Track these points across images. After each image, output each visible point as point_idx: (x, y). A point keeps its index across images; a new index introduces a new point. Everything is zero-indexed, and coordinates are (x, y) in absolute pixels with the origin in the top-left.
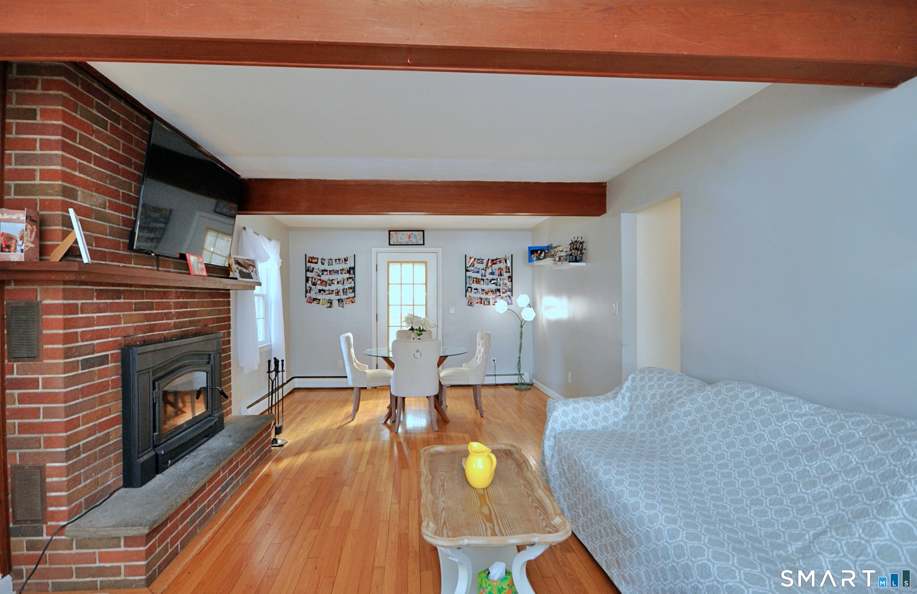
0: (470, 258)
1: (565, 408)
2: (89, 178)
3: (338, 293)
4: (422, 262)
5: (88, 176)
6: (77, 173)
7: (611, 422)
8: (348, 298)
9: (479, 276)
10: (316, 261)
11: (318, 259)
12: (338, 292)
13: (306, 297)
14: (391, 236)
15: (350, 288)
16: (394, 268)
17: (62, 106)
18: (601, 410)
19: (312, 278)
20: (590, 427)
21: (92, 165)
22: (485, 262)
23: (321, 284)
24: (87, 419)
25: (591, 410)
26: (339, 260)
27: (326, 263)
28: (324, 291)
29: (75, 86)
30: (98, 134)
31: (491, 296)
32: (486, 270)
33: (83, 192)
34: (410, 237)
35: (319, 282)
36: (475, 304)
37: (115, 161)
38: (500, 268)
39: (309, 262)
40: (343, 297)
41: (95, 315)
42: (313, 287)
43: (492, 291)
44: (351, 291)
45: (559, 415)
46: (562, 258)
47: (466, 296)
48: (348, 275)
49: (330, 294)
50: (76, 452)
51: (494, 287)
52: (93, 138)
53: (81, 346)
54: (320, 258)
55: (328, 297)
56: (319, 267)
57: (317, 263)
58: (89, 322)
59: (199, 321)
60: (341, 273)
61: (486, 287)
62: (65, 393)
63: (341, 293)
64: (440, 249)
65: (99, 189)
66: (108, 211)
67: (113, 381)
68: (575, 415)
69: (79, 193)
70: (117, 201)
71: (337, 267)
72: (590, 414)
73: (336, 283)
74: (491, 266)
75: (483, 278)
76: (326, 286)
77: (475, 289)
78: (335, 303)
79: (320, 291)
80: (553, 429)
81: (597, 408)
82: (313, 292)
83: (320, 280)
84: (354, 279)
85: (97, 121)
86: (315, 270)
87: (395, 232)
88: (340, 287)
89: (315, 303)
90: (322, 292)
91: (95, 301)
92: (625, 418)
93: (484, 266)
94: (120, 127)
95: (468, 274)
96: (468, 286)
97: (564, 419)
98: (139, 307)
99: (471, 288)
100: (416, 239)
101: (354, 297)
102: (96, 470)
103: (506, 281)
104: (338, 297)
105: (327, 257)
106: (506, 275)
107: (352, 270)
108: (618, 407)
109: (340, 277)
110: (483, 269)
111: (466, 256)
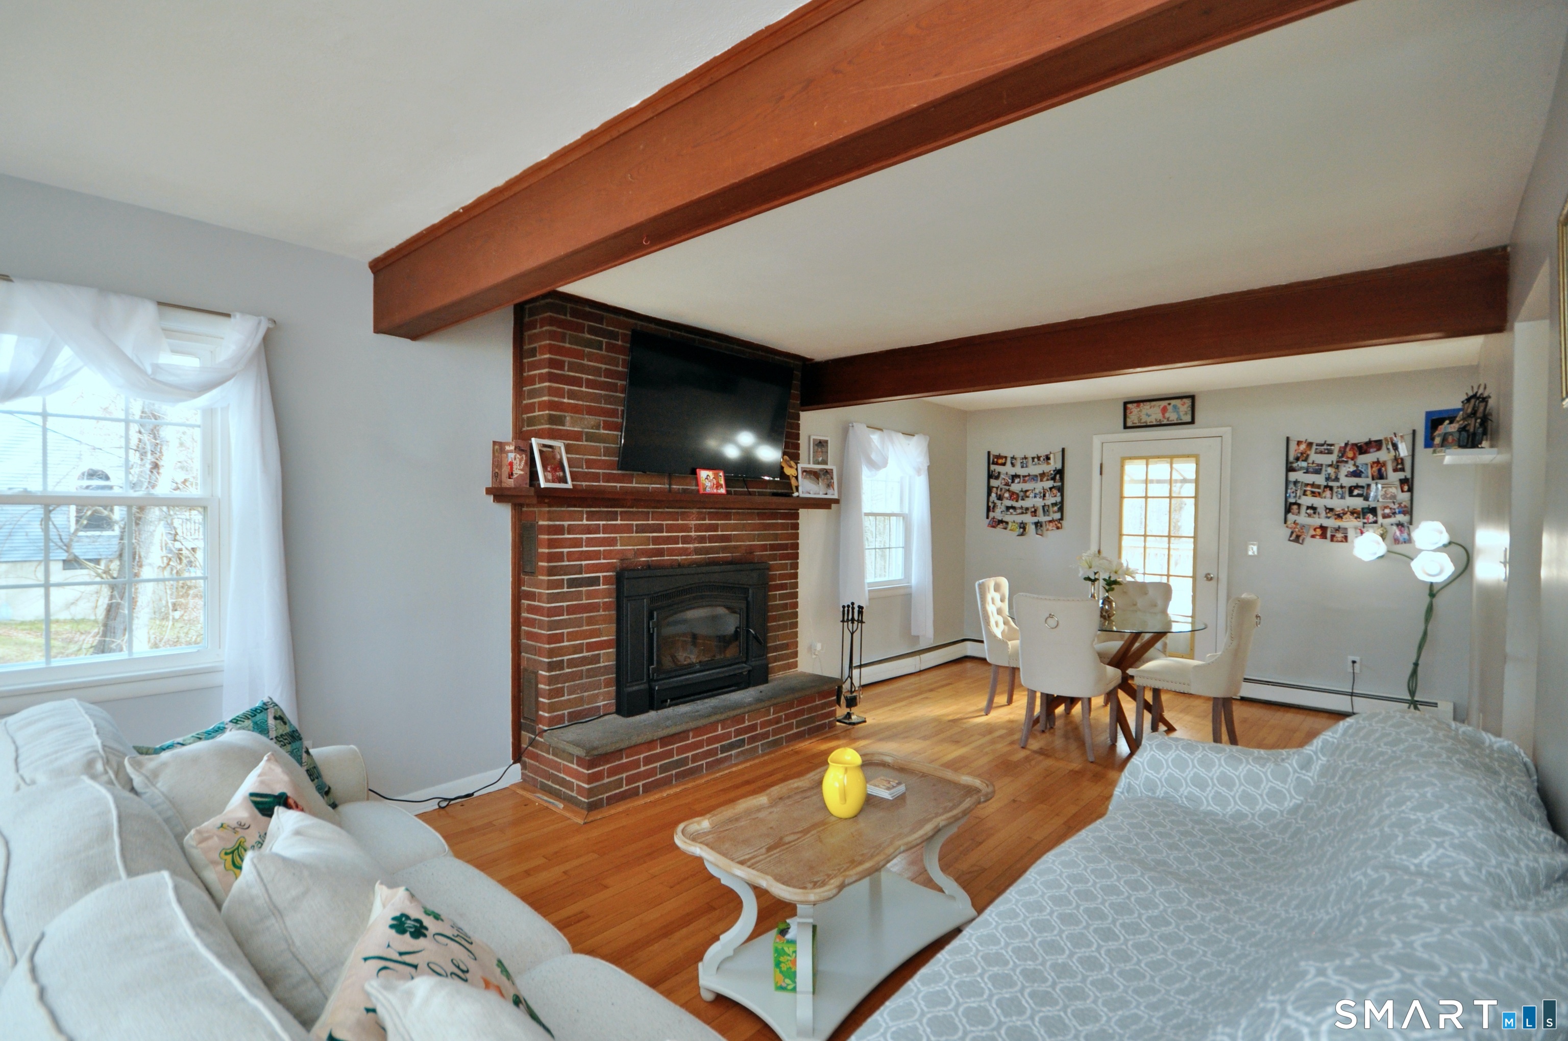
0: (1299, 443)
1: (1159, 755)
2: (581, 403)
3: (1034, 513)
4: (1188, 456)
5: (578, 400)
6: (566, 400)
7: (1260, 807)
8: (1050, 521)
9: (1320, 479)
10: (1003, 461)
11: (1006, 457)
12: (1035, 511)
13: (988, 518)
14: (1128, 411)
15: (1054, 504)
16: (1134, 470)
17: (550, 340)
18: (1238, 777)
19: (997, 488)
20: (1208, 804)
21: (584, 389)
22: (1336, 449)
23: (1011, 498)
24: (572, 636)
25: (1216, 771)
26: (1039, 458)
27: (1018, 464)
28: (1013, 508)
29: (563, 317)
30: (591, 357)
31: (1350, 523)
32: (1337, 467)
33: (572, 417)
34: (1164, 410)
35: (1007, 495)
36: (1308, 540)
37: (612, 378)
38: (1378, 462)
39: (994, 463)
40: (1043, 518)
41: (584, 536)
42: (998, 502)
43: (1352, 513)
44: (1056, 508)
45: (1142, 764)
46: (1450, 439)
47: (1285, 522)
48: (1050, 484)
49: (1022, 513)
50: (559, 665)
51: (1357, 503)
52: (585, 362)
53: (567, 566)
54: (1009, 455)
55: (1020, 519)
56: (1008, 470)
57: (1004, 464)
58: (577, 543)
59: (735, 547)
60: (1041, 480)
61: (1338, 504)
62: (549, 608)
63: (1040, 511)
64: (1230, 428)
65: (591, 411)
66: (602, 431)
67: (604, 603)
68: (1177, 773)
69: (568, 418)
70: (615, 420)
71: (1035, 470)
72: (1212, 779)
73: (1032, 495)
74: (1352, 459)
75: (1331, 484)
76: (1017, 501)
77: (1308, 508)
78: (1031, 529)
79: (1008, 508)
80: (1130, 788)
81: (1229, 771)
82: (998, 510)
83: (1009, 490)
84: (1061, 489)
85: (589, 343)
86: (1002, 476)
87: (1135, 405)
88: (1039, 502)
89: (999, 529)
90: (1011, 511)
91: (585, 522)
92: (1294, 810)
93: (1333, 458)
94: (620, 343)
95: (1293, 476)
96: (1292, 500)
97: (1151, 774)
98: (641, 529)
99: (1299, 505)
100: (1178, 413)
101: (1062, 519)
102: (585, 688)
103: (1395, 490)
104: (1035, 519)
105: (1019, 455)
106: (1394, 477)
107: (1060, 473)
108: (1284, 781)
109: (1039, 486)
110: (1330, 466)
111: (1288, 439)
